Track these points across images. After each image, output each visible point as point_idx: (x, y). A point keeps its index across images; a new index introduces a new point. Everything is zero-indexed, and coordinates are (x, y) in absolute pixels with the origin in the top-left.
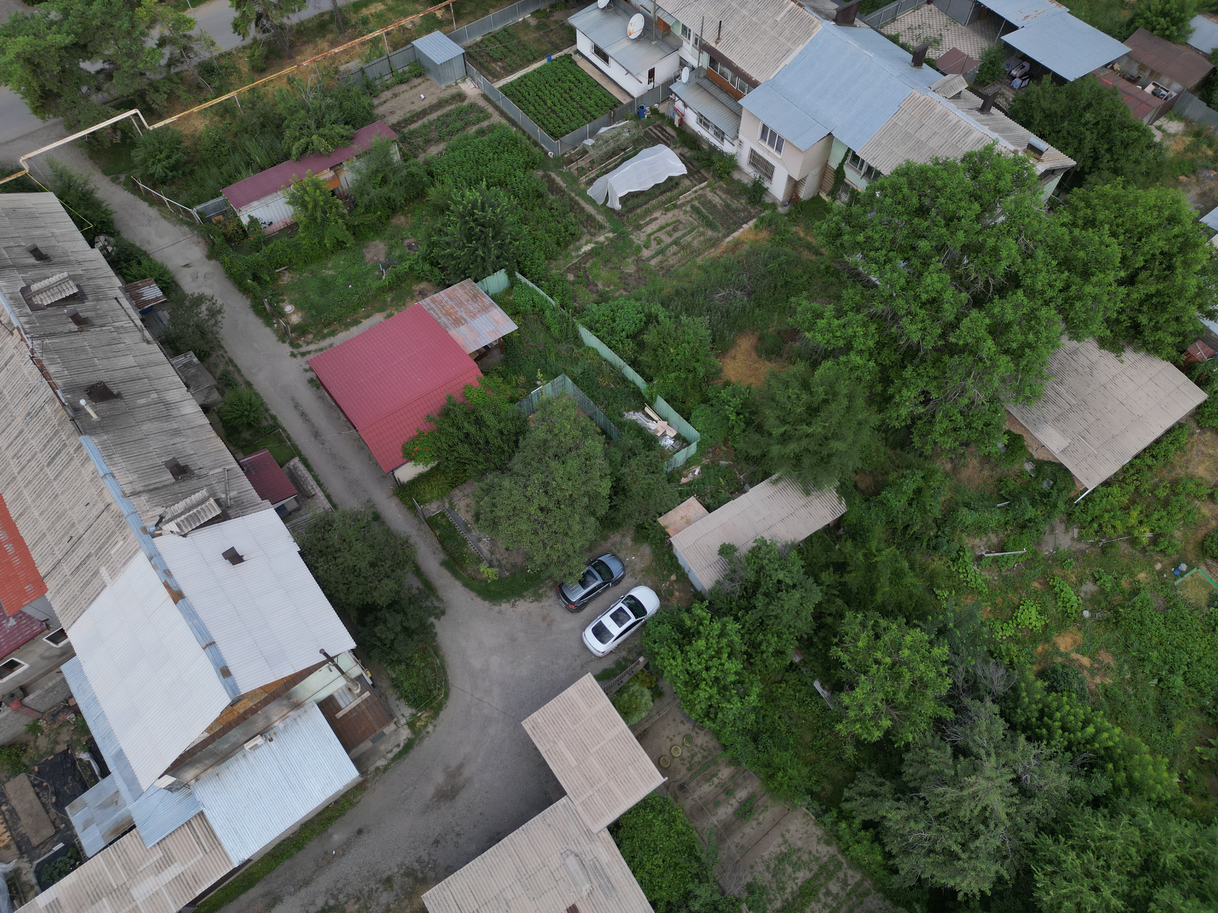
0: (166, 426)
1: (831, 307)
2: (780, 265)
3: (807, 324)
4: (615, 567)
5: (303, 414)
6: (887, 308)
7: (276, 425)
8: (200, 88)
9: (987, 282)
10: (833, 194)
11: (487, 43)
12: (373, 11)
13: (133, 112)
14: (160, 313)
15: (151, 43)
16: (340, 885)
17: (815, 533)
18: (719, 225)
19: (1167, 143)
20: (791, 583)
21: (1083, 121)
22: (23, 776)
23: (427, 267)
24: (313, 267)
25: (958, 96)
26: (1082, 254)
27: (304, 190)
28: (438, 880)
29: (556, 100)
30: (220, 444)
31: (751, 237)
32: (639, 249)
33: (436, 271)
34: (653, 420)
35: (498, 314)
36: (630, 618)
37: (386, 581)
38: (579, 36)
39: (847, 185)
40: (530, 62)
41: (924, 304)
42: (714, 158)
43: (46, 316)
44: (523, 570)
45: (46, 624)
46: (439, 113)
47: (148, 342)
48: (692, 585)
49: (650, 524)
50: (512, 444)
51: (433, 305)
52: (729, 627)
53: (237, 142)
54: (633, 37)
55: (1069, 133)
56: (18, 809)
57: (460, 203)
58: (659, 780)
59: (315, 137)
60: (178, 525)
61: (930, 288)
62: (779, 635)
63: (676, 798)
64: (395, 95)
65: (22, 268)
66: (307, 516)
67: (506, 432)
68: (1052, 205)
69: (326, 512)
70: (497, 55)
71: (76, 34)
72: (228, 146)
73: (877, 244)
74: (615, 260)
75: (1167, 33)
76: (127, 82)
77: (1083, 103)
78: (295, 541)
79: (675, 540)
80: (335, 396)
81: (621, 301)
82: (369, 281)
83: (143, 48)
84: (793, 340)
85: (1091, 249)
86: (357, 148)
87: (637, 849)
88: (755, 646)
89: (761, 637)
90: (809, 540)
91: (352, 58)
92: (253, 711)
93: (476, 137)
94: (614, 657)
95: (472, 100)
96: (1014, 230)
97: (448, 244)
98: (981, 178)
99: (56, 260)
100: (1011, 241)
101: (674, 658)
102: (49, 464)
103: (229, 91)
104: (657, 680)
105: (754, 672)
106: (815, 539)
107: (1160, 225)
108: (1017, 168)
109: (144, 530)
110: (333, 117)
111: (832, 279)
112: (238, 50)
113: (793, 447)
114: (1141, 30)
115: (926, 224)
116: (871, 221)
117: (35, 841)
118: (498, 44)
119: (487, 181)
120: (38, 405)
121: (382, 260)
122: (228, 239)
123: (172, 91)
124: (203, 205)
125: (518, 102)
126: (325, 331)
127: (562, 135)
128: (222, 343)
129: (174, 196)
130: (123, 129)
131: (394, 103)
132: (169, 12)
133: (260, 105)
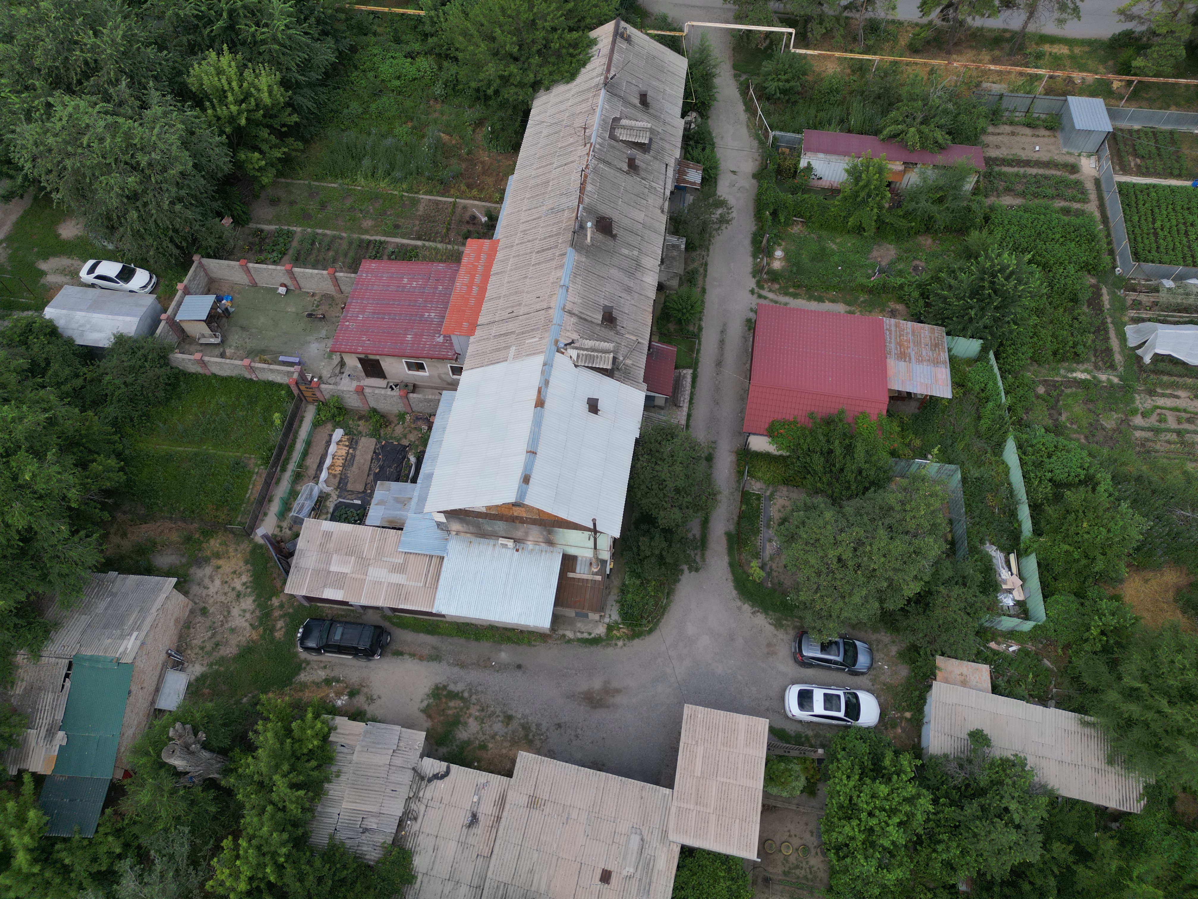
0: (626, 281)
4: (863, 660)
5: (722, 342)
7: (697, 335)
8: (855, 39)
11: (1142, 134)
12: (1054, 51)
13: (790, 30)
14: (688, 195)
16: (479, 689)
17: (1084, 803)
20: (1017, 822)
22: (374, 440)
23: (916, 294)
24: (824, 233)
27: (868, 167)
28: (538, 752)
29: (1168, 225)
30: (649, 319)
32: (1134, 412)
33: (921, 302)
34: (1010, 569)
35: (944, 374)
36: (839, 711)
37: (676, 510)
40: (1171, 175)
43: (614, 147)
44: (785, 593)
45: (457, 357)
46: (1041, 171)
47: (663, 212)
48: (919, 737)
49: (926, 654)
50: (861, 487)
51: (893, 329)
52: (922, 801)
53: (848, 98)
56: (357, 458)
57: (991, 259)
58: (751, 854)
59: (912, 130)
60: (578, 356)
62: (964, 852)
63: (754, 883)
64: (1013, 134)
65: (626, 102)
66: (662, 417)
67: (864, 474)
69: (678, 426)
70: (1141, 151)
72: (838, 97)
74: (1100, 404)
78: (641, 429)
79: (936, 685)
80: (756, 344)
81: (1072, 445)
82: (858, 274)
86: (940, 159)
87: (690, 886)
88: (933, 840)
89: (945, 837)
90: (1072, 803)
91: (1001, 81)
92: (522, 520)
93: (1057, 212)
94: (799, 728)
95: (1082, 178)
97: (950, 287)
99: (651, 111)
101: (848, 777)
102: (538, 252)
103: (875, 54)
104: (819, 780)
105: (911, 859)
106: (1077, 807)
109: (556, 342)
110: (943, 121)
112: (910, 24)
113: (1133, 709)
117: (350, 487)
118: (1152, 142)
119: (1033, 256)
120: (562, 207)
121: (883, 264)
122: (779, 171)
123: (831, 30)
124: (782, 133)
125: (1127, 205)
126: (791, 290)
127: (1146, 261)
128: (711, 247)
129: (767, 114)
130: (773, 40)
131: (1006, 139)
133: (890, 78)
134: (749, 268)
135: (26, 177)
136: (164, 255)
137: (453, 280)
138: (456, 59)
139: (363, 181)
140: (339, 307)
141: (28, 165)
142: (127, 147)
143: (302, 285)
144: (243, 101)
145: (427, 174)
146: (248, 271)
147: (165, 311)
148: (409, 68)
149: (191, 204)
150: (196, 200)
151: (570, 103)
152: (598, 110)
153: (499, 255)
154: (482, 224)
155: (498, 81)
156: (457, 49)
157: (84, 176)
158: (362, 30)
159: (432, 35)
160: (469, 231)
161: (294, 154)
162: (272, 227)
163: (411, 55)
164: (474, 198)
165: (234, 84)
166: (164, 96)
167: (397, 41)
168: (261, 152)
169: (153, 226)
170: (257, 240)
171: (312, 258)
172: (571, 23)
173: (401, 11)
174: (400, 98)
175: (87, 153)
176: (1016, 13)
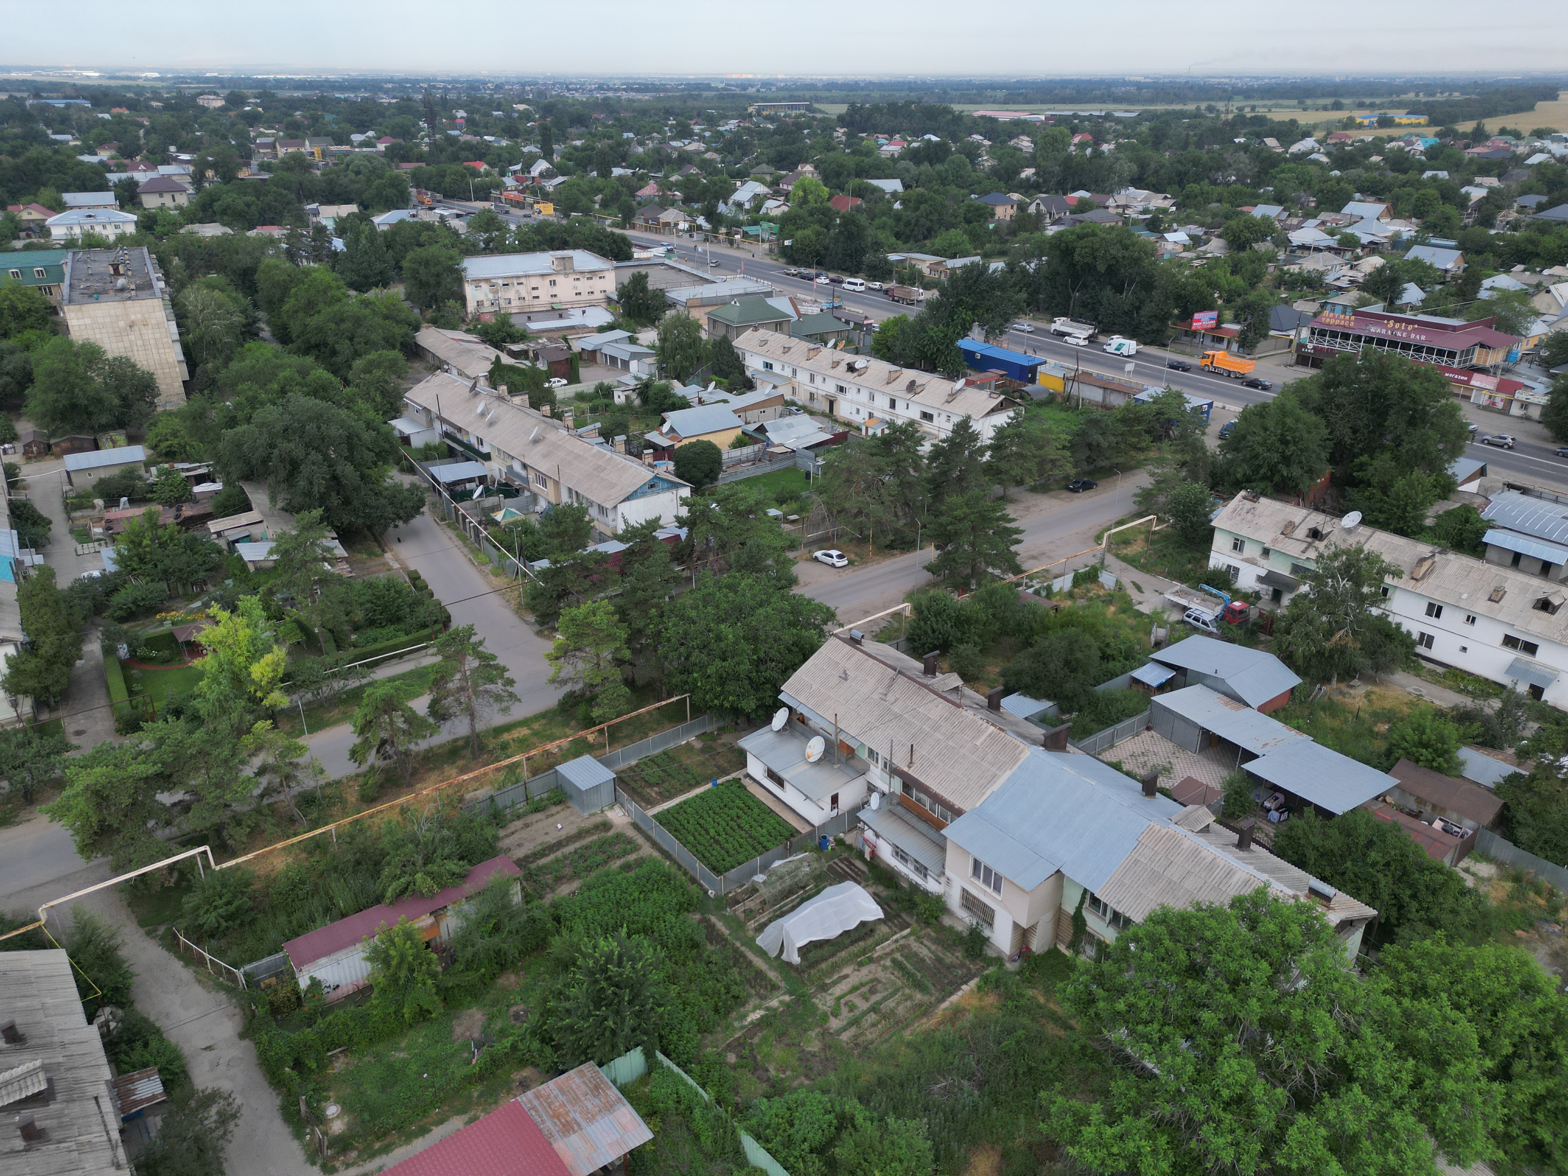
1: (1097, 1107)
2: (1018, 1043)
3: (1067, 1134)
6: (1178, 1111)
8: (292, 821)
9: (1307, 1072)
10: (1074, 945)
11: (642, 766)
12: (515, 736)
13: (202, 849)
14: (150, 1120)
15: (248, 772)
18: (930, 985)
19: (1482, 889)
21: (1369, 861)
23: (536, 1045)
24: (380, 1047)
25: (1206, 830)
26: (1422, 1033)
27: (392, 941)
29: (720, 829)
31: (975, 1002)
32: (825, 1017)
33: (548, 1050)
35: (627, 1114)
38: (750, 759)
39: (1091, 935)
40: (691, 787)
41: (1228, 1104)
42: (917, 899)
46: (577, 845)
47: (119, 1167)
51: (536, 1103)
53: (321, 883)
54: (812, 760)
55: (1356, 875)
57: (591, 956)
59: (419, 875)
61: (1231, 1080)
64: (527, 826)
68: (1364, 968)
70: (653, 780)
71: (164, 764)
72: (308, 888)
73: (1144, 1015)
74: (793, 1032)
75: (1435, 764)
76: (206, 815)
77: (1362, 841)
81: (801, 1094)
82: (453, 1067)
83: (237, 777)
84: (1052, 1159)
85: (1434, 1026)
86: (469, 888)
91: (482, 786)
93: (619, 873)
95: (619, 830)
96: (1323, 998)
97: (568, 1011)
98: (1261, 929)
99: (32, 1042)
100: (1321, 1013)
103: (326, 824)
107: (1514, 994)
108: (1303, 917)
110: (447, 851)
111: (1093, 1065)
112: (350, 778)
114: (1403, 760)
115: (1204, 988)
116: (1130, 982)
118: (656, 769)
119: (628, 927)
121: (476, 1035)
122: (275, 1010)
123: (257, 825)
124: (255, 964)
125: (675, 831)
126: (377, 1145)
127: (727, 870)
129: (219, 953)
130: (182, 871)
131: (523, 834)
132: (280, 739)
133: (360, 839)
134: (301, 1157)
176: (456, 721)
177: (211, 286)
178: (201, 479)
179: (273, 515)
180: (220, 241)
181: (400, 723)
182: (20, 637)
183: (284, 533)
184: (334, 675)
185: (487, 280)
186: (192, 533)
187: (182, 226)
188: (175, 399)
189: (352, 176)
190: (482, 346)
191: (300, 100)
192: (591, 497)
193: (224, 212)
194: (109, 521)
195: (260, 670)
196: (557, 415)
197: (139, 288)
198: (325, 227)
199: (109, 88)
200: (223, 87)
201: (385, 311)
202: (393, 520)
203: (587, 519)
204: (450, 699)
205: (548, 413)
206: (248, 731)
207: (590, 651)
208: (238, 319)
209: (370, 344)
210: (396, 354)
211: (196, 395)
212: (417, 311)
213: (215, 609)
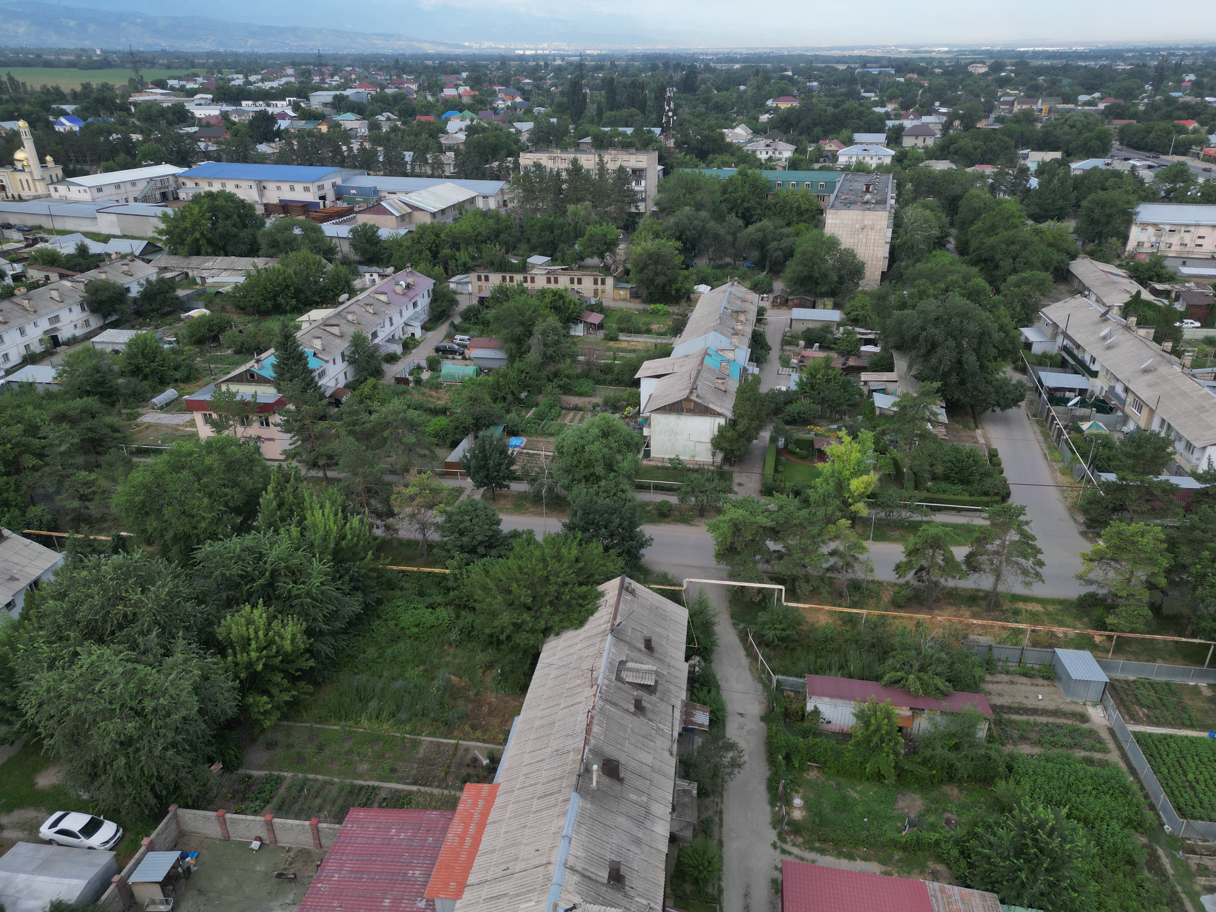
0: (635, 830)
7: (718, 899)
8: (841, 595)
11: (1139, 685)
12: (1029, 608)
13: (780, 587)
14: (696, 737)
15: (824, 550)
23: (955, 852)
24: (842, 780)
27: (875, 712)
29: (1201, 778)
33: (963, 863)
40: (1183, 726)
43: (620, 689)
46: (1051, 720)
47: (671, 754)
51: (939, 894)
53: (844, 646)
57: (1026, 813)
59: (912, 677)
64: (1012, 683)
65: (632, 647)
70: (1144, 701)
71: (777, 523)
72: (834, 645)
76: (790, 566)
82: (886, 827)
83: (817, 551)
86: (945, 705)
91: (986, 634)
93: (1080, 762)
95: (1094, 727)
97: (991, 845)
99: (656, 655)
102: (540, 798)
103: (862, 608)
109: (555, 906)
110: (939, 669)
112: (889, 584)
118: (1152, 693)
119: (1070, 809)
120: (568, 748)
121: (912, 816)
122: (787, 714)
123: (818, 587)
124: (785, 678)
125: (1151, 757)
126: (817, 845)
127: (1193, 818)
128: (725, 793)
129: (768, 659)
130: (765, 595)
131: (1007, 688)
132: (852, 536)
133: (880, 630)
134: (768, 818)
135: (24, 724)
136: (139, 805)
137: (445, 830)
138: (474, 609)
139: (365, 723)
140: (314, 865)
141: (33, 711)
142: (137, 693)
143: (279, 838)
144: (265, 648)
145: (432, 715)
146: (223, 823)
147: (119, 872)
148: (429, 617)
149: (185, 750)
150: (191, 745)
151: (578, 647)
152: (605, 654)
153: (498, 802)
154: (483, 767)
155: (511, 628)
156: (475, 601)
157: (84, 721)
158: (391, 585)
159: (454, 589)
160: (469, 775)
161: (302, 697)
162: (262, 773)
163: (432, 606)
164: (478, 740)
165: (261, 633)
166: (190, 644)
167: (422, 594)
168: (270, 696)
169: (137, 772)
170: (242, 787)
171: (297, 806)
172: (581, 579)
173: (429, 570)
174: (416, 643)
175: (96, 698)
176: (984, 576)
177: (925, 207)
178: (868, 342)
179: (905, 379)
180: (945, 174)
181: (939, 560)
182: (729, 415)
183: (908, 394)
184: (905, 506)
185: (1155, 225)
186: (849, 377)
187: (922, 161)
188: (872, 283)
189: (1066, 128)
190: (1127, 281)
191: (1047, 67)
192: (1182, 433)
193: (956, 153)
194: (803, 357)
195: (856, 484)
196: (1177, 353)
197: (877, 203)
198: (1028, 169)
199: (911, 59)
200: (991, 58)
201: (1051, 240)
202: (993, 406)
203: (1170, 450)
204: (985, 557)
205: (1169, 349)
206: (834, 523)
207: (1126, 566)
208: (936, 232)
209: (1028, 264)
210: (1048, 276)
211: (887, 283)
212: (1079, 243)
213: (843, 433)
